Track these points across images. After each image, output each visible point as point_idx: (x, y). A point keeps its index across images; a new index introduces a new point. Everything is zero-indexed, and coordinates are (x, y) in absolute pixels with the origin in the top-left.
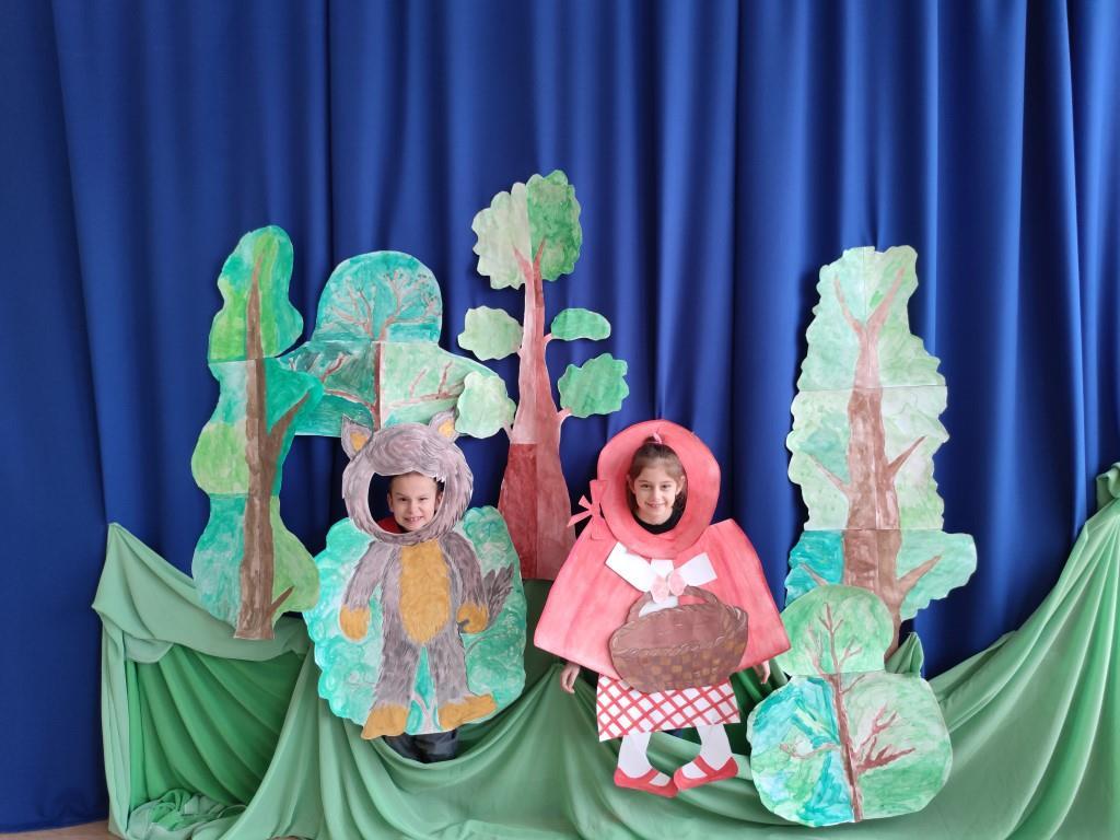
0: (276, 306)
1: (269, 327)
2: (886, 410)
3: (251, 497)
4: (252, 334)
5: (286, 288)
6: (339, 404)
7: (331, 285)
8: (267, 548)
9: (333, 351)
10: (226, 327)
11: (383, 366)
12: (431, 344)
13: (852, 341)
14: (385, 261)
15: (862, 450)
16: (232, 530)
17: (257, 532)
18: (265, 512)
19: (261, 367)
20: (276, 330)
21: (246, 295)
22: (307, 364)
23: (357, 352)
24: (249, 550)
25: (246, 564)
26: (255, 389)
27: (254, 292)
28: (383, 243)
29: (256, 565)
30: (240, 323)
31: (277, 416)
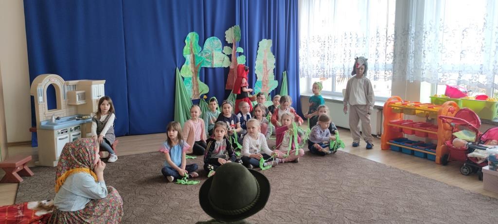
0: (196, 45)
1: (195, 49)
2: (267, 63)
3: (193, 78)
4: (191, 50)
5: (197, 43)
6: (207, 62)
7: (206, 42)
8: (197, 85)
9: (206, 53)
10: (186, 49)
11: (214, 56)
12: (220, 52)
13: (263, 53)
14: (213, 38)
15: (264, 69)
16: (190, 83)
17: (195, 83)
18: (196, 79)
19: (194, 56)
20: (196, 49)
21: (190, 43)
22: (202, 55)
23: (210, 53)
24: (194, 86)
25: (193, 88)
26: (192, 59)
27: (191, 43)
28: (213, 35)
29: (195, 88)
30: (189, 48)
31: (198, 64)
